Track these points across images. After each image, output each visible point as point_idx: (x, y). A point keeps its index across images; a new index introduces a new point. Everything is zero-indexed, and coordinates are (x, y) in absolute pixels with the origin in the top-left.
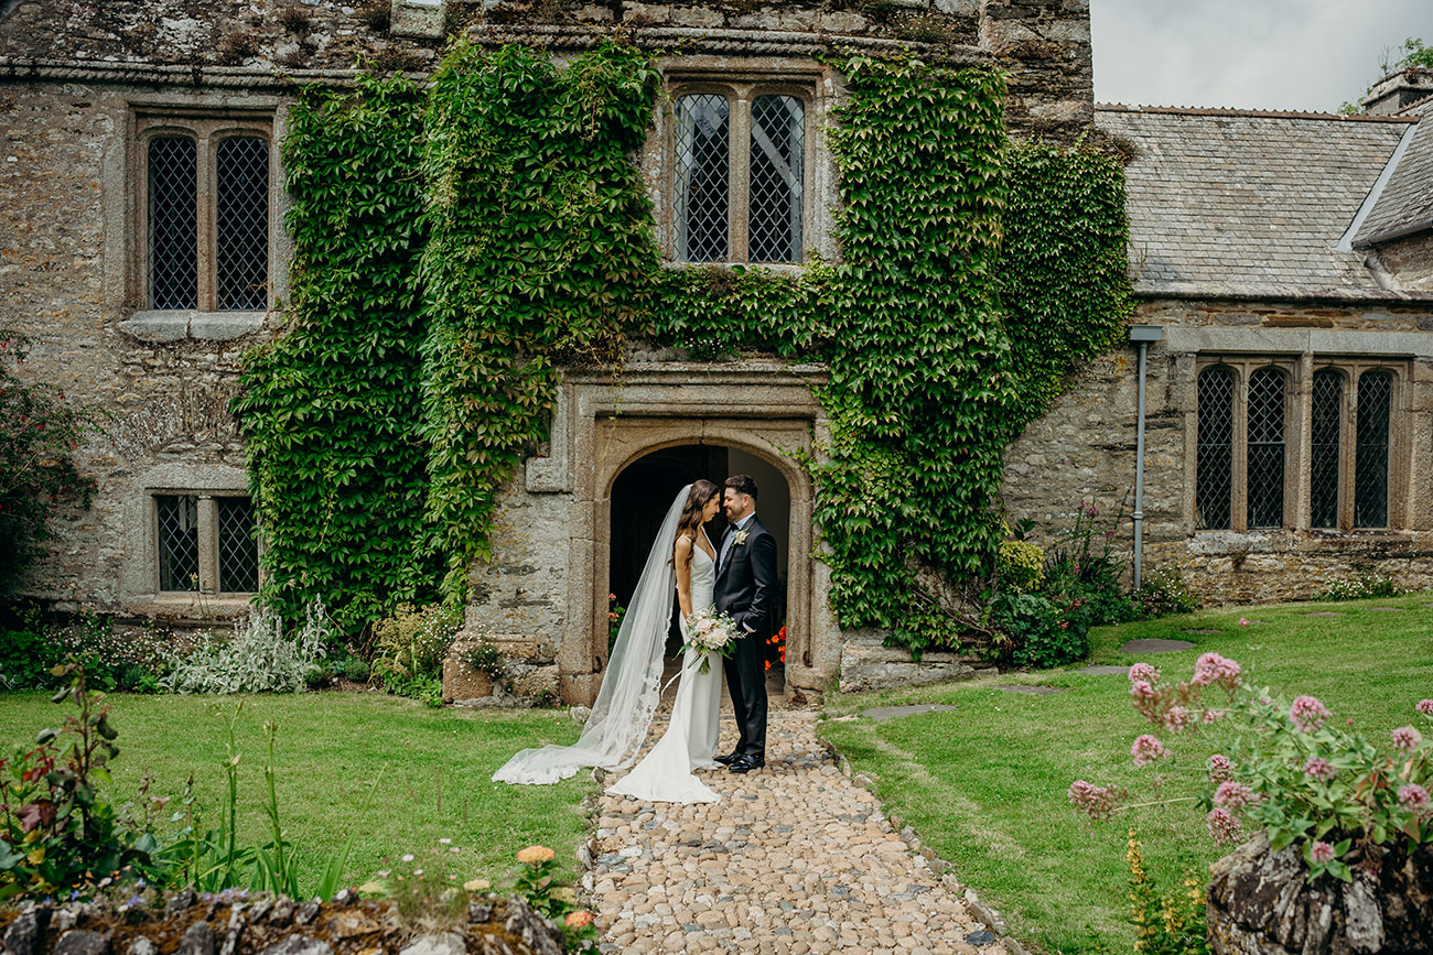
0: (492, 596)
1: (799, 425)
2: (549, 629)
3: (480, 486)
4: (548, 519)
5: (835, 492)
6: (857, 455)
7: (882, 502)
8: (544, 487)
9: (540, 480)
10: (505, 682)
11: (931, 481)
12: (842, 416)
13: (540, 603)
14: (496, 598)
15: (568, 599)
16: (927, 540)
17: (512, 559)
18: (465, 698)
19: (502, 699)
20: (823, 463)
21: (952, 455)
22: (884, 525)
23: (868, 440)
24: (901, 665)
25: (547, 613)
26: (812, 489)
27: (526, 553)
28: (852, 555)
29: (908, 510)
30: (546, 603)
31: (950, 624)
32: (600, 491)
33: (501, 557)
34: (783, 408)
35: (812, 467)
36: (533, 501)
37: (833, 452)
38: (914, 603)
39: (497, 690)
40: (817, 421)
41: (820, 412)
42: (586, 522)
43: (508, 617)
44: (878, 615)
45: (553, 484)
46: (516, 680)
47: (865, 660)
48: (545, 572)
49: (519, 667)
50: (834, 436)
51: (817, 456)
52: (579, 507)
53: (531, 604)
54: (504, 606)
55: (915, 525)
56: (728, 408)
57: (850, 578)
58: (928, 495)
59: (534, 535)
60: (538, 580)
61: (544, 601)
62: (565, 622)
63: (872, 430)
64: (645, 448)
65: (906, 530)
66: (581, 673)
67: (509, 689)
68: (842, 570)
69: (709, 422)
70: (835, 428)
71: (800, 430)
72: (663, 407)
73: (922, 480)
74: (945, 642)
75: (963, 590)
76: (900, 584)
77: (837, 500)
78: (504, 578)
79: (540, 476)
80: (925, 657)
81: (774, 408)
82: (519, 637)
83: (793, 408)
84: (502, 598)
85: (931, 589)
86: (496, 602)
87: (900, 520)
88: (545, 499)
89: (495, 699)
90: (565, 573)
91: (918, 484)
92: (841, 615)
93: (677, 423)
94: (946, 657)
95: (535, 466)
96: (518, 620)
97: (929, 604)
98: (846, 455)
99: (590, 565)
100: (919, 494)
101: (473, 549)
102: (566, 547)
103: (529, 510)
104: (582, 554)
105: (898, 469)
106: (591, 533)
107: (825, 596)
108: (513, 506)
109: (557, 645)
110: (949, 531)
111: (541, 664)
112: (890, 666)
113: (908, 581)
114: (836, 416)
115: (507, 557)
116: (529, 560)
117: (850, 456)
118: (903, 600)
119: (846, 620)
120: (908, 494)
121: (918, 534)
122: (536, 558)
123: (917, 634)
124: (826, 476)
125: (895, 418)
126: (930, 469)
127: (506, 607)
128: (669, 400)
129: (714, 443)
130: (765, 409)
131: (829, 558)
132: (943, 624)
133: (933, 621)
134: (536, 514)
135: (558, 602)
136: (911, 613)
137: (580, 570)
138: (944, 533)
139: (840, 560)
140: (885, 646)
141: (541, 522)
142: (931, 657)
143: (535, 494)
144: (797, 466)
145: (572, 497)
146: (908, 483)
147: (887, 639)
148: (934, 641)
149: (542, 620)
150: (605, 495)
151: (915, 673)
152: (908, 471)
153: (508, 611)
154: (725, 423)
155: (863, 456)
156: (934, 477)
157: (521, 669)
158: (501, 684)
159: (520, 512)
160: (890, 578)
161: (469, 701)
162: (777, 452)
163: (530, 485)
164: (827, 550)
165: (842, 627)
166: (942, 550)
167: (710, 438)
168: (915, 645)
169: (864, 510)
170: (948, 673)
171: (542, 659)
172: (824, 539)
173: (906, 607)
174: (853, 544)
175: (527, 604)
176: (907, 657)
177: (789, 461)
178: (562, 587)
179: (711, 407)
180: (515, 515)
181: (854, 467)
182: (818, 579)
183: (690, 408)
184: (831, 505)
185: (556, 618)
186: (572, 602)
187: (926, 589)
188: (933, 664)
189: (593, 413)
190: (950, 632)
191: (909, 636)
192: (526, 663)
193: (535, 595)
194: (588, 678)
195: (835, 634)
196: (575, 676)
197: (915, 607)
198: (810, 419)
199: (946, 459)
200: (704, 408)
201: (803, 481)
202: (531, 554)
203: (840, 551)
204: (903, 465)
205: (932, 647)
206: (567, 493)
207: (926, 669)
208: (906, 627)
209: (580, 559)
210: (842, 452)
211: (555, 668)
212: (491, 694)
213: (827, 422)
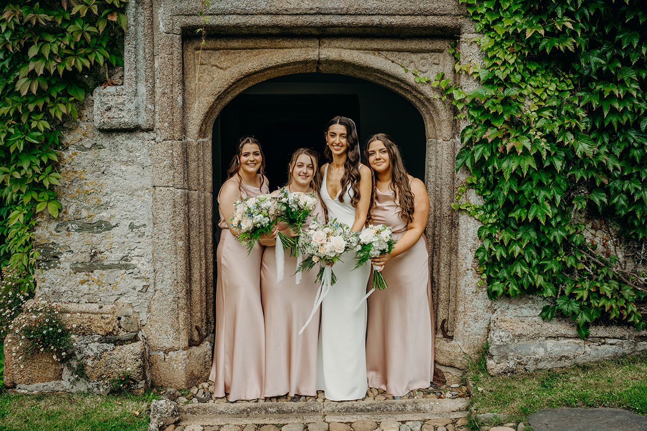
0: (62, 258)
1: (438, 45)
2: (133, 298)
3: (34, 125)
4: (126, 163)
5: (488, 124)
6: (516, 78)
7: (551, 138)
8: (115, 123)
9: (110, 114)
10: (74, 364)
11: (613, 111)
12: (495, 27)
13: (120, 267)
14: (68, 260)
15: (154, 261)
16: (604, 188)
17: (84, 213)
18: (30, 381)
19: (73, 383)
20: (470, 89)
21: (639, 77)
22: (552, 167)
23: (530, 59)
24: (563, 341)
25: (128, 278)
26: (455, 124)
27: (100, 206)
28: (509, 206)
29: (583, 147)
30: (126, 267)
31: (628, 292)
32: (193, 128)
33: (71, 211)
34: (419, 20)
35: (457, 96)
36: (106, 142)
37: (484, 75)
38: (581, 266)
39: (66, 374)
40: (465, 36)
41: (467, 25)
42: (172, 166)
43: (82, 283)
44: (540, 280)
45: (127, 118)
46: (89, 362)
47: (520, 336)
48: (123, 229)
49: (92, 345)
50: (485, 54)
51: (463, 81)
52: (162, 148)
53: (110, 267)
54: (77, 270)
55: (591, 167)
56: (349, 20)
57: (505, 236)
58: (608, 129)
59: (108, 182)
60: (116, 239)
61: (125, 265)
62: (151, 289)
63: (537, 45)
64: (249, 76)
65: (579, 175)
66: (173, 349)
67: (81, 372)
68: (493, 225)
69: (327, 42)
70: (486, 41)
71: (440, 51)
72: (266, 20)
73: (600, 110)
74: (621, 315)
75: (640, 248)
76: (567, 244)
77: (491, 134)
78: (76, 236)
79: (109, 109)
80: (593, 331)
81: (408, 20)
82: (94, 307)
83: (432, 20)
84: (74, 260)
85: (600, 248)
86: (67, 265)
87: (572, 160)
88: (120, 139)
89: (65, 384)
90: (148, 230)
91: (593, 113)
92: (490, 280)
93: (286, 43)
94: (618, 331)
95: (103, 96)
96: (95, 287)
97: (599, 266)
98: (502, 77)
99: (179, 219)
100: (594, 128)
101: (34, 202)
102: (148, 198)
103: (103, 153)
104: (168, 207)
105: (567, 96)
106: (179, 179)
107: (471, 257)
108: (82, 148)
109: (143, 316)
110: (629, 177)
111: (121, 342)
112: (550, 343)
113: (577, 239)
114: (488, 28)
115: (78, 211)
116: (105, 215)
117: (507, 79)
118: (570, 262)
119: (498, 287)
120: (582, 127)
121: (593, 179)
122: (113, 212)
123: (586, 307)
124: (475, 105)
125: (569, 25)
126: (612, 95)
127: (80, 270)
128: (273, 10)
129: (333, 69)
130: (396, 20)
131: (477, 210)
132: (618, 292)
133: (606, 289)
134: (111, 158)
135: (143, 265)
136: (577, 278)
137: (166, 226)
138: (623, 178)
139: (492, 211)
140: (544, 319)
141: (115, 168)
142: (601, 331)
143: (109, 131)
144: (437, 96)
145: (153, 135)
146: (582, 114)
147: (545, 309)
148: (609, 314)
149: (123, 286)
150: (202, 133)
151: (580, 351)
152: (581, 99)
153: (82, 276)
154: (347, 43)
155: (523, 80)
156: (616, 105)
157: (94, 348)
158: (70, 367)
159: (91, 155)
160: (558, 235)
161: (33, 386)
162: (411, 79)
163: (98, 120)
164: (474, 199)
165: (493, 295)
166: (621, 200)
167: (329, 62)
168: (583, 318)
169: (529, 146)
170: (620, 351)
171: (122, 334)
172: (471, 185)
173: (571, 270)
174: (511, 191)
175: (104, 268)
176: (572, 332)
177: (427, 90)
178: (145, 246)
179: (326, 19)
180: (84, 159)
181: (513, 92)
182: (462, 236)
183: (301, 20)
184: (483, 141)
185: (140, 284)
186: (158, 265)
187: (594, 247)
188: (602, 340)
189: (177, 27)
190: (627, 302)
191: (575, 307)
192: (100, 341)
193: (113, 257)
194: (182, 354)
195: (481, 302)
196: (166, 352)
197: (581, 272)
198: (451, 35)
199: (632, 80)
200: (318, 20)
201: (445, 115)
202: (106, 206)
203: (492, 201)
204: (572, 92)
205: (604, 319)
206: (148, 130)
207: (594, 346)
208: (572, 296)
209: (166, 212)
210: (497, 73)
211: (137, 347)
212: (60, 377)
213: (476, 37)
